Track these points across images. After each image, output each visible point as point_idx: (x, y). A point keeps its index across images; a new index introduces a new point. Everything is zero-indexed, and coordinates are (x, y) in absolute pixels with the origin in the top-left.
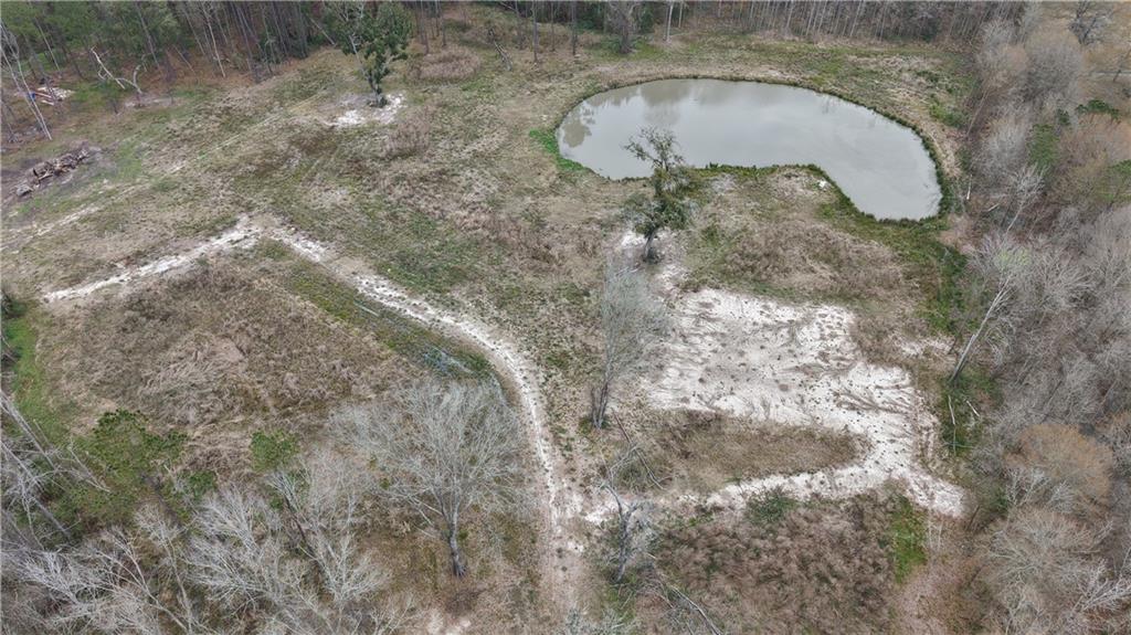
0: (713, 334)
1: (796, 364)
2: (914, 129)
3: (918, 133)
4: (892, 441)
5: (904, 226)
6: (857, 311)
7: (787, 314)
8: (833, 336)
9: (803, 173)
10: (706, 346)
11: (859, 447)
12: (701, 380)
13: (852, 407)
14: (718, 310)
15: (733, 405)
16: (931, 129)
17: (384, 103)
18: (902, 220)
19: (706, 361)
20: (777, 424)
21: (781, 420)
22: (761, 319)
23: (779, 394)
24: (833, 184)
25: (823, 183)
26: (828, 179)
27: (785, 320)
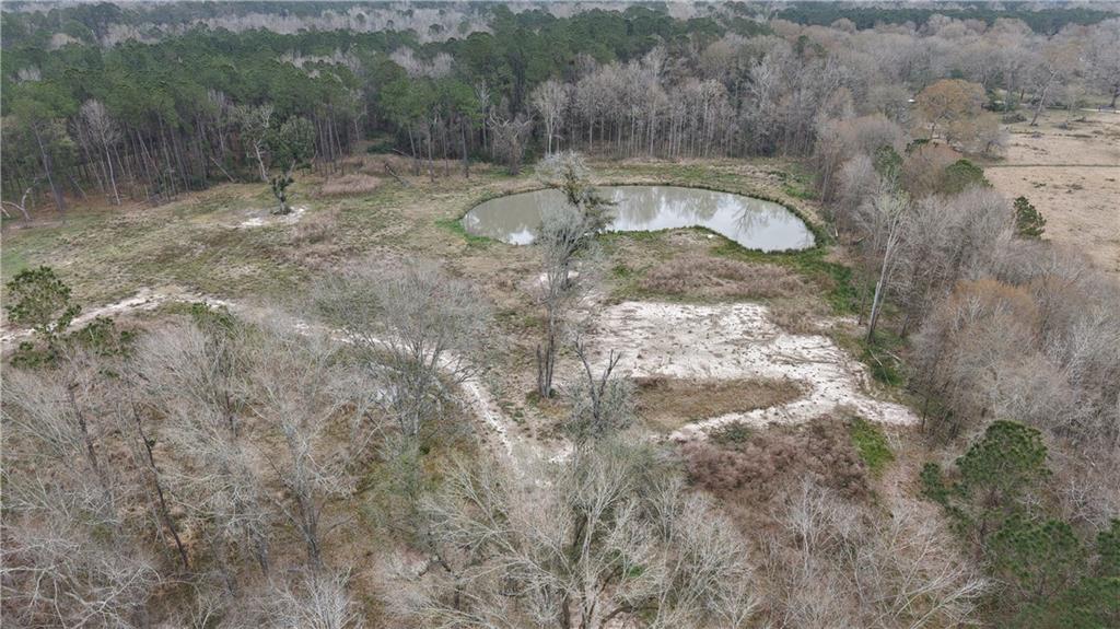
0: (642, 328)
1: (724, 340)
4: (831, 381)
5: (790, 254)
6: (767, 305)
7: (705, 311)
8: (753, 321)
9: (691, 231)
10: (638, 336)
11: (802, 388)
12: (639, 357)
13: (787, 363)
14: (639, 313)
15: (676, 369)
16: (788, 201)
17: (287, 211)
18: (787, 251)
19: (638, 345)
20: (720, 380)
21: (724, 377)
22: (684, 315)
23: (715, 360)
24: (720, 235)
25: (710, 236)
26: (714, 233)
27: (705, 314)
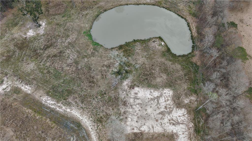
0: (139, 104)
1: (159, 112)
2: (185, 19)
3: (186, 21)
4: (183, 134)
5: (184, 57)
6: (173, 90)
7: (156, 94)
8: (168, 100)
9: (157, 40)
10: (137, 108)
11: (175, 137)
12: (137, 121)
13: (174, 124)
14: (140, 95)
15: (145, 129)
16: (189, 18)
17: (40, 26)
18: (183, 55)
19: (137, 114)
20: (156, 133)
21: (157, 132)
22: (150, 97)
23: (156, 123)
24: (165, 43)
25: (163, 43)
26: (164, 42)
27: (156, 96)
